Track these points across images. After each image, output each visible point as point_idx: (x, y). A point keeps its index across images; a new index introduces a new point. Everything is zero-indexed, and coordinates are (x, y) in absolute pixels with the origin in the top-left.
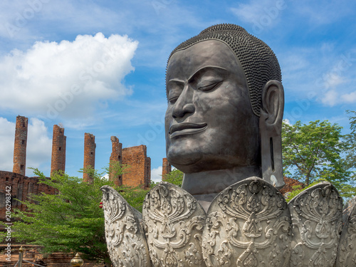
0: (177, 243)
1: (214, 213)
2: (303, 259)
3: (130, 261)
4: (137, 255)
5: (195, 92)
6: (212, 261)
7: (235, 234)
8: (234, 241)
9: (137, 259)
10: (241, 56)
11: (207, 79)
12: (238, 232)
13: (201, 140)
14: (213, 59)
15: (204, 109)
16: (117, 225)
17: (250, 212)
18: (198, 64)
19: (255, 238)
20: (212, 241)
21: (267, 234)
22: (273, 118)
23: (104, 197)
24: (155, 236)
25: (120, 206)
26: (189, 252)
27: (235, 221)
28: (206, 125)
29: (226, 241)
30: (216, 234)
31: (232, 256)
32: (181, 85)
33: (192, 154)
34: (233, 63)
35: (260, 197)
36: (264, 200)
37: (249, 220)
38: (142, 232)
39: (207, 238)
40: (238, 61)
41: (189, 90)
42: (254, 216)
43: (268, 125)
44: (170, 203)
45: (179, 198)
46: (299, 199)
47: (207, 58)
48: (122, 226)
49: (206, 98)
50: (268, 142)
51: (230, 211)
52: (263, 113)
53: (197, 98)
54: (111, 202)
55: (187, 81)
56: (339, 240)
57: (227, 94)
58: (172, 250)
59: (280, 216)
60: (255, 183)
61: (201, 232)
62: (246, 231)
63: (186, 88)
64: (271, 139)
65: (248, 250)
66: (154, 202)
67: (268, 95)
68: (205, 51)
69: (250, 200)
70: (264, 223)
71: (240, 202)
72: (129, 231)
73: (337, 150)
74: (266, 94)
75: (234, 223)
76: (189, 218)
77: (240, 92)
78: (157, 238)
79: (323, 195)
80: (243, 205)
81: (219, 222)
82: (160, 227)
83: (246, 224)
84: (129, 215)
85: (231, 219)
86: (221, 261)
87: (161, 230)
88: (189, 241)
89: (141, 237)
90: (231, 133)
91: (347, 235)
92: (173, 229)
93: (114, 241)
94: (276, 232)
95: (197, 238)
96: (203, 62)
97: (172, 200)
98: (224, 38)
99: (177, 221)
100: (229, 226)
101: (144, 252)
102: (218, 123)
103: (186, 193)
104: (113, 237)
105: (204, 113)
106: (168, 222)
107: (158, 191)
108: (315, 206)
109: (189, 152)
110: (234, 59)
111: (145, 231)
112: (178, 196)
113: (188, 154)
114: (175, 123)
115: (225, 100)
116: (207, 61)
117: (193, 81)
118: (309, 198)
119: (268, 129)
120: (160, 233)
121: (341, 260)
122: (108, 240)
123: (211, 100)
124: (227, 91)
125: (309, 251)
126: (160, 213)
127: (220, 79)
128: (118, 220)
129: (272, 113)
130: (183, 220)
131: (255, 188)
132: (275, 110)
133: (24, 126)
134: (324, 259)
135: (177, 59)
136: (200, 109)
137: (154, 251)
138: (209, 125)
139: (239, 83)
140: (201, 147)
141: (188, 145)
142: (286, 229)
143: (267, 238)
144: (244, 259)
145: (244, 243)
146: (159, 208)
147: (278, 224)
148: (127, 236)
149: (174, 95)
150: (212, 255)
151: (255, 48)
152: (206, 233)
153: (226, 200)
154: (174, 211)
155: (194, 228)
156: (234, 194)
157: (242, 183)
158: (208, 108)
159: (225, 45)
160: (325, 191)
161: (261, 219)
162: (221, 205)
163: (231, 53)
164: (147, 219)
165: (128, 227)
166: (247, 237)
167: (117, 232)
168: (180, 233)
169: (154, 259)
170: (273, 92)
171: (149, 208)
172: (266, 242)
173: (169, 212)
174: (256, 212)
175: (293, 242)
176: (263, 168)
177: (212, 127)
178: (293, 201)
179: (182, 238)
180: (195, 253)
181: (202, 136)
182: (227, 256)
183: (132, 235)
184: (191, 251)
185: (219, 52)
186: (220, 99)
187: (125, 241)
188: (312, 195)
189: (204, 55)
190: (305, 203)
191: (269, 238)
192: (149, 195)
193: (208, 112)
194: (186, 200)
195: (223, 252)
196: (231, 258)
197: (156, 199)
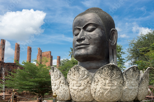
0: (82, 88)
1: (96, 77)
2: (127, 93)
3: (62, 95)
4: (65, 92)
5: (85, 32)
6: (95, 94)
7: (104, 84)
8: (103, 87)
9: (65, 94)
10: (103, 19)
11: (90, 27)
12: (105, 83)
13: (88, 49)
14: (92, 20)
15: (89, 38)
16: (57, 81)
17: (110, 76)
18: (86, 22)
19: (111, 86)
20: (95, 87)
21: (116, 84)
22: (113, 42)
24: (73, 85)
25: (59, 74)
26: (86, 91)
27: (104, 79)
28: (89, 44)
29: (100, 87)
30: (97, 84)
31: (103, 92)
33: (84, 55)
34: (100, 22)
35: (113, 71)
36: (115, 72)
37: (109, 79)
40: (101, 21)
41: (83, 31)
42: (111, 78)
43: (112, 44)
44: (79, 73)
45: (82, 71)
46: (126, 71)
47: (90, 20)
48: (59, 82)
49: (90, 34)
51: (102, 76)
52: (110, 40)
54: (55, 73)
55: (82, 28)
56: (139, 86)
57: (98, 33)
58: (79, 90)
59: (120, 78)
60: (112, 66)
61: (91, 84)
62: (108, 83)
63: (82, 30)
64: (113, 50)
65: (109, 90)
66: (72, 72)
68: (89, 17)
70: (115, 80)
71: (106, 73)
72: (62, 83)
73: (120, 54)
74: (111, 33)
75: (104, 80)
76: (86, 78)
77: (102, 32)
78: (73, 86)
79: (134, 70)
80: (107, 74)
81: (98, 80)
82: (75, 82)
83: (108, 80)
84: (62, 77)
85: (102, 79)
86: (99, 95)
87: (75, 83)
88: (86, 87)
89: (67, 85)
91: (141, 85)
92: (80, 83)
93: (56, 87)
94: (118, 84)
95: (89, 86)
97: (80, 72)
98: (96, 13)
99: (82, 80)
100: (102, 81)
101: (68, 91)
103: (85, 69)
104: (55, 86)
105: (89, 40)
106: (78, 80)
107: (74, 68)
108: (131, 74)
109: (83, 54)
110: (100, 20)
112: (82, 70)
113: (83, 55)
114: (77, 43)
115: (97, 35)
116: (90, 21)
118: (129, 71)
120: (75, 84)
121: (139, 94)
122: (53, 87)
123: (92, 35)
124: (97, 32)
125: (129, 90)
126: (75, 77)
128: (58, 79)
129: (113, 40)
130: (84, 79)
132: (114, 39)
133: (4, 43)
134: (134, 93)
135: (78, 20)
137: (72, 91)
138: (91, 44)
139: (102, 29)
140: (88, 52)
142: (122, 82)
143: (115, 86)
144: (107, 94)
145: (107, 88)
146: (74, 75)
147: (119, 81)
148: (61, 85)
149: (77, 33)
150: (95, 92)
152: (93, 84)
153: (101, 72)
154: (80, 76)
155: (88, 82)
156: (104, 70)
157: (107, 66)
158: (91, 38)
159: (96, 15)
161: (114, 79)
162: (99, 74)
163: (99, 18)
164: (69, 79)
165: (62, 82)
166: (109, 86)
167: (57, 84)
168: (83, 84)
169: (72, 94)
171: (70, 75)
172: (115, 87)
173: (78, 76)
174: (112, 76)
175: (124, 87)
176: (110, 60)
177: (92, 45)
178: (124, 72)
179: (83, 86)
180: (88, 91)
181: (88, 48)
182: (101, 92)
183: (63, 85)
184: (87, 91)
186: (95, 35)
187: (60, 87)
189: (89, 18)
190: (128, 73)
191: (116, 86)
192: (70, 70)
193: (91, 40)
194: (85, 72)
195: (99, 91)
196: (102, 93)
197: (73, 72)
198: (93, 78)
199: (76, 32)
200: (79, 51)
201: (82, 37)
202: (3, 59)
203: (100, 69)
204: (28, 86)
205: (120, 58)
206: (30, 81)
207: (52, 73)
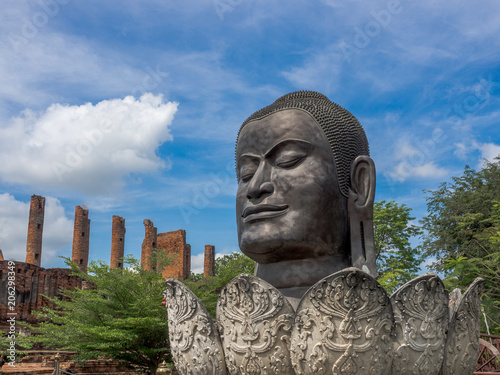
0: (261, 346)
1: (305, 310)
2: (408, 363)
3: (202, 369)
4: (210, 361)
5: (273, 168)
6: (303, 368)
7: (330, 335)
8: (329, 343)
9: (210, 367)
10: (327, 128)
11: (288, 154)
12: (334, 332)
13: (282, 224)
14: (295, 131)
15: (285, 189)
16: (186, 326)
17: (348, 309)
18: (276, 137)
19: (354, 340)
20: (303, 344)
21: (368, 335)
22: (363, 199)
23: (169, 293)
24: (233, 338)
25: (189, 303)
26: (274, 357)
27: (331, 319)
28: (287, 207)
29: (319, 344)
30: (308, 335)
31: (327, 361)
32: (256, 161)
33: (271, 241)
34: (318, 135)
35: (358, 291)
36: (364, 294)
37: (346, 319)
38: (217, 334)
39: (297, 340)
40: (323, 134)
41: (265, 167)
42: (352, 314)
43: (358, 207)
44: (252, 299)
45: (262, 293)
46: (402, 293)
47: (288, 130)
48: (192, 327)
49: (287, 176)
50: (359, 226)
51: (325, 308)
52: (352, 193)
53: (275, 176)
54: (178, 299)
55: (263, 155)
56: (446, 341)
57: (312, 171)
58: (254, 355)
59: (382, 313)
60: (353, 275)
61: (289, 333)
62: (343, 332)
63: (263, 164)
64: (362, 224)
65: (346, 353)
66: (232, 298)
67: (357, 172)
69: (347, 294)
70: (364, 321)
71: (336, 298)
72: (201, 332)
73: (406, 235)
74: (355, 171)
75: (329, 322)
76: (275, 315)
77: (326, 169)
78: (235, 341)
79: (428, 288)
80: (339, 301)
81: (312, 322)
82: (239, 328)
83: (343, 322)
84: (201, 314)
85: (325, 317)
86: (314, 368)
87: (240, 331)
88: (275, 344)
89: (216, 340)
90: (317, 216)
91: (454, 335)
92: (256, 330)
93: (182, 345)
94: (377, 332)
95: (284, 340)
96: (283, 134)
97: (254, 296)
98: (307, 108)
99: (261, 321)
100: (323, 325)
101: (219, 358)
102: (301, 205)
103: (271, 287)
104: (180, 340)
105: (285, 193)
106: (250, 321)
107: (237, 285)
108: (419, 301)
109: (268, 238)
110: (318, 131)
111: (220, 333)
112: (261, 290)
113: (267, 241)
114: (249, 204)
115: (309, 178)
116: (288, 134)
117: (271, 157)
118: (413, 291)
119: (358, 211)
120: (239, 335)
121: (448, 364)
122: (173, 344)
123: (293, 178)
124: (311, 168)
125: (413, 353)
126: (239, 311)
127: (303, 154)
128: (187, 319)
129: (362, 192)
130: (267, 319)
131: (353, 281)
132: (366, 190)
133: (40, 207)
134: (430, 363)
135: (251, 130)
136: (280, 188)
137: (232, 356)
138: (291, 207)
139: (325, 159)
140: (281, 233)
141: (266, 230)
142: (388, 328)
143: (367, 339)
144: (341, 365)
145: (341, 346)
146: (238, 305)
147: (380, 323)
148: (198, 340)
149: (248, 172)
150: (302, 361)
151: (342, 119)
152: (296, 335)
153: (320, 295)
154: (257, 308)
155: (280, 329)
156: (328, 288)
157: (338, 275)
158: (290, 188)
159: (308, 115)
160: (430, 283)
161: (360, 317)
162: (314, 301)
163: (315, 124)
164: (222, 318)
165: (199, 329)
166: (345, 339)
167: (185, 335)
168: (264, 335)
169: (231, 367)
170: (363, 170)
171: (225, 305)
172: (367, 344)
173: (250, 309)
174: (355, 309)
175: (396, 344)
176: (353, 257)
177: (295, 209)
178: (395, 295)
179: (266, 340)
180: (282, 358)
181: (283, 219)
182: (321, 361)
183: (204, 338)
184: (277, 356)
185: (301, 123)
186: (304, 177)
187: (195, 345)
188: (416, 288)
189: (283, 126)
190: (408, 298)
191: (370, 339)
192: (225, 290)
193: (290, 192)
194: (271, 296)
195: (316, 356)
196: (327, 364)
197: (234, 295)
198: (295, 314)
199: (247, 168)
200: (253, 231)
201: (262, 186)
202: (38, 256)
203: (316, 285)
204: (107, 341)
205: (406, 247)
206: (113, 327)
207: (169, 302)
